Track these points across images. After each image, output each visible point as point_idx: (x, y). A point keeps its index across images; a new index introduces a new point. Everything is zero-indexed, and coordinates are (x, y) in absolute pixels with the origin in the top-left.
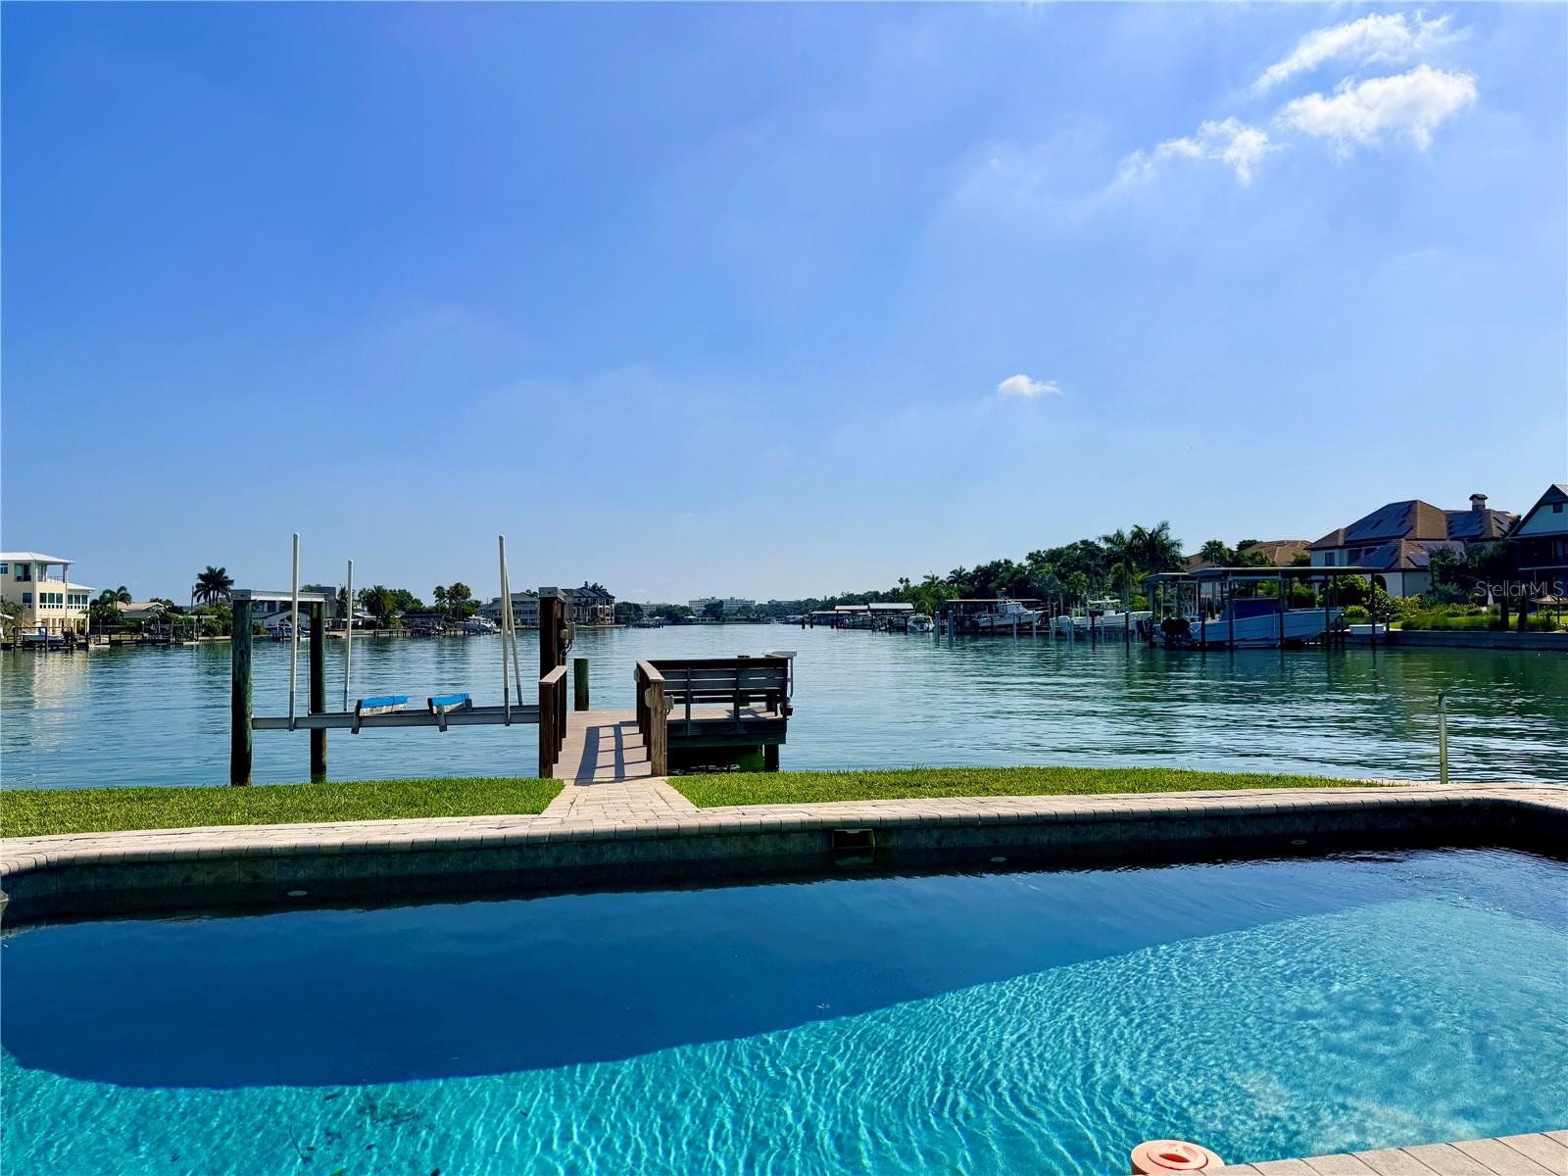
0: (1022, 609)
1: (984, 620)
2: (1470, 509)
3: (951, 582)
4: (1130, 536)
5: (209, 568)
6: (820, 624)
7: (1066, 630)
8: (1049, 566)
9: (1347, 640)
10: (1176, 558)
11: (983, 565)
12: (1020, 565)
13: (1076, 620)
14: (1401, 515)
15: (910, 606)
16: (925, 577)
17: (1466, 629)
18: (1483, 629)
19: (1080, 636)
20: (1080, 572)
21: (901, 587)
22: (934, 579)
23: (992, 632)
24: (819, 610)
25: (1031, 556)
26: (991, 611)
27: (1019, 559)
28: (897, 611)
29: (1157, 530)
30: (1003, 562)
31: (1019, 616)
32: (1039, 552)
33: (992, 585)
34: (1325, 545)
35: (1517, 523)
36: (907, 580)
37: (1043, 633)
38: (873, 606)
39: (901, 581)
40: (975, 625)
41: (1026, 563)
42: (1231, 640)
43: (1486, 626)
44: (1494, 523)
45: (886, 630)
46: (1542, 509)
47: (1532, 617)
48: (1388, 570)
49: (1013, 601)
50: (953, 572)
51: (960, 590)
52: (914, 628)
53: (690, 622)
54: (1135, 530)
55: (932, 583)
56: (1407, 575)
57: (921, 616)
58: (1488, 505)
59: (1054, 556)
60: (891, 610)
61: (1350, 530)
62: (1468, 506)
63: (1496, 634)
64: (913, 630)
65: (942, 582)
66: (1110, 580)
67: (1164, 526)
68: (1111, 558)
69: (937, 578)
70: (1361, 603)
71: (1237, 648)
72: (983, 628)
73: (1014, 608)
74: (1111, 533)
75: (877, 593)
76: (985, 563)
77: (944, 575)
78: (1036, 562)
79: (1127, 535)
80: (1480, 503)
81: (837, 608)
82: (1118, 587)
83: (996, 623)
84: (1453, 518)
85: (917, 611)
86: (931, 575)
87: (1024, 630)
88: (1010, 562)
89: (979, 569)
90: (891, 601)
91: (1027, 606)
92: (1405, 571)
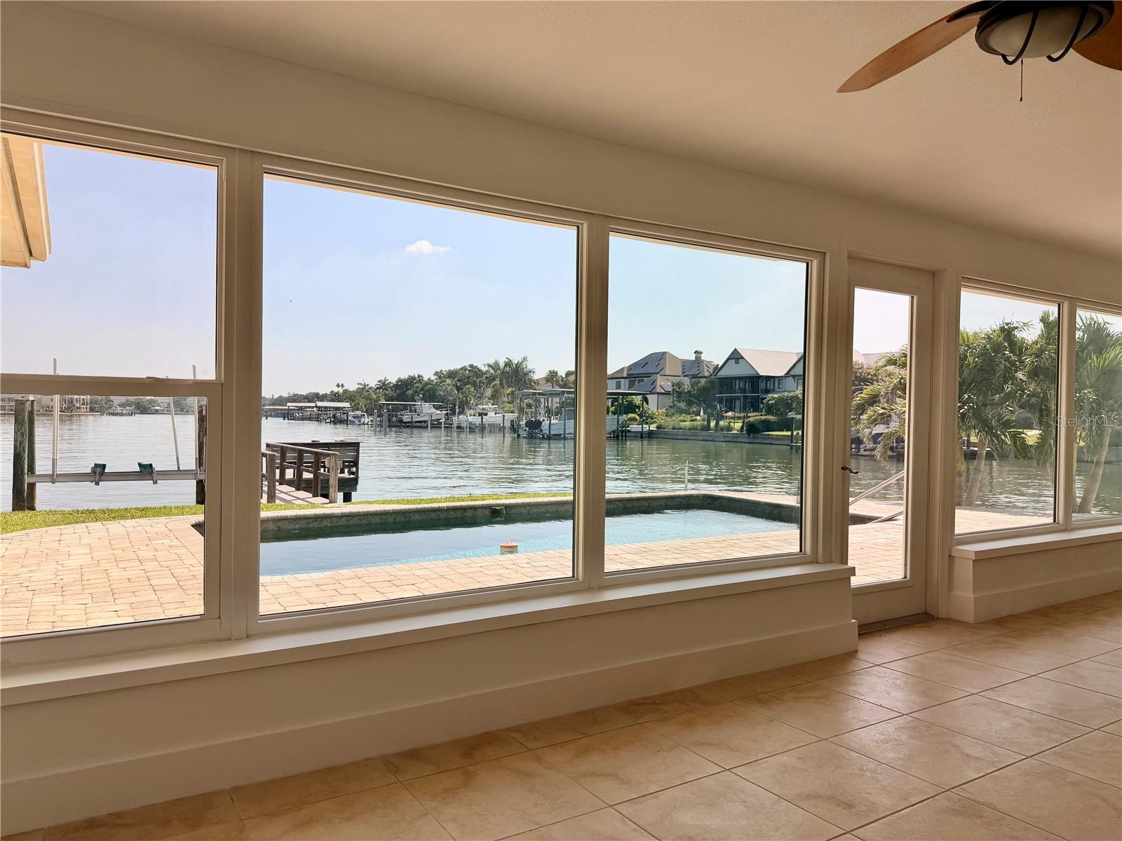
0: (433, 410)
1: (406, 418)
2: (694, 359)
3: (377, 388)
4: (503, 365)
6: (271, 416)
7: (464, 425)
8: (449, 381)
9: (628, 434)
10: (530, 380)
11: (402, 377)
12: (429, 379)
13: (470, 419)
14: (658, 359)
15: (347, 405)
16: (358, 384)
17: (689, 429)
18: (697, 429)
19: (472, 429)
20: (470, 386)
21: (341, 390)
22: (365, 385)
23: (410, 425)
24: (270, 405)
25: (436, 373)
26: (411, 411)
27: (428, 375)
28: (337, 409)
29: (520, 361)
30: (416, 376)
31: (431, 415)
32: (442, 371)
33: (410, 392)
34: (616, 376)
35: (717, 369)
36: (342, 386)
37: (449, 427)
38: (320, 404)
39: (338, 386)
40: (401, 421)
41: (433, 378)
42: (564, 434)
43: (699, 428)
44: (706, 368)
45: (330, 422)
46: (730, 361)
47: (722, 423)
48: (651, 393)
49: (427, 404)
50: (380, 381)
51: (385, 395)
52: (354, 422)
53: (157, 412)
54: (507, 360)
55: (363, 390)
56: (660, 396)
57: (359, 413)
58: (704, 357)
59: (452, 374)
60: (332, 407)
61: (630, 368)
62: (693, 357)
63: (704, 433)
64: (353, 423)
65: (371, 388)
66: (489, 392)
67: (525, 359)
68: (491, 379)
69: (368, 385)
70: (635, 412)
72: (405, 423)
73: (427, 410)
74: (492, 362)
75: (318, 394)
76: (404, 376)
77: (373, 383)
78: (440, 377)
79: (502, 365)
80: (699, 355)
81: (288, 404)
82: (494, 397)
83: (414, 420)
84: (685, 363)
85: (355, 408)
86: (363, 383)
87: (436, 425)
88: (421, 376)
89: (400, 380)
90: (333, 400)
91: (437, 408)
92: (658, 394)
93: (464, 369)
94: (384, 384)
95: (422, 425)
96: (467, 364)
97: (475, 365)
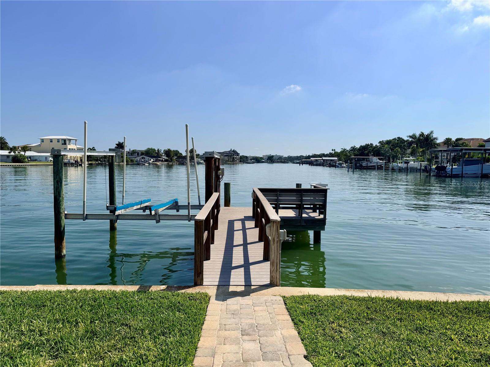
0: (378, 160)
1: (364, 164)
3: (350, 151)
4: (419, 136)
5: (119, 142)
6: (305, 164)
7: (396, 168)
8: (386, 146)
10: (435, 144)
11: (363, 145)
12: (376, 145)
13: (400, 165)
15: (336, 158)
16: (341, 149)
19: (400, 170)
20: (398, 148)
21: (333, 152)
22: (345, 149)
23: (368, 168)
24: (304, 159)
25: (380, 142)
26: (367, 161)
27: (376, 143)
28: (331, 160)
29: (429, 134)
30: (370, 144)
31: (377, 163)
32: (383, 141)
33: (366, 152)
36: (335, 150)
37: (387, 169)
38: (324, 158)
39: (333, 150)
40: (361, 166)
41: (378, 145)
42: (462, 174)
45: (328, 166)
49: (375, 158)
50: (352, 147)
51: (354, 153)
52: (338, 166)
53: (263, 162)
54: (421, 133)
55: (344, 151)
57: (341, 162)
59: (388, 142)
60: (330, 160)
64: (338, 167)
65: (347, 151)
66: (409, 151)
67: (432, 132)
68: (410, 143)
69: (346, 149)
71: (464, 177)
72: (364, 167)
73: (375, 160)
74: (411, 134)
75: (324, 154)
76: (363, 144)
77: (348, 148)
78: (382, 144)
79: (418, 135)
81: (311, 159)
82: (413, 154)
83: (368, 165)
85: (339, 160)
86: (344, 148)
87: (380, 168)
88: (372, 144)
89: (361, 146)
90: (330, 157)
91: (380, 159)
93: (395, 139)
94: (354, 149)
95: (372, 168)
96: (396, 137)
97: (401, 137)
